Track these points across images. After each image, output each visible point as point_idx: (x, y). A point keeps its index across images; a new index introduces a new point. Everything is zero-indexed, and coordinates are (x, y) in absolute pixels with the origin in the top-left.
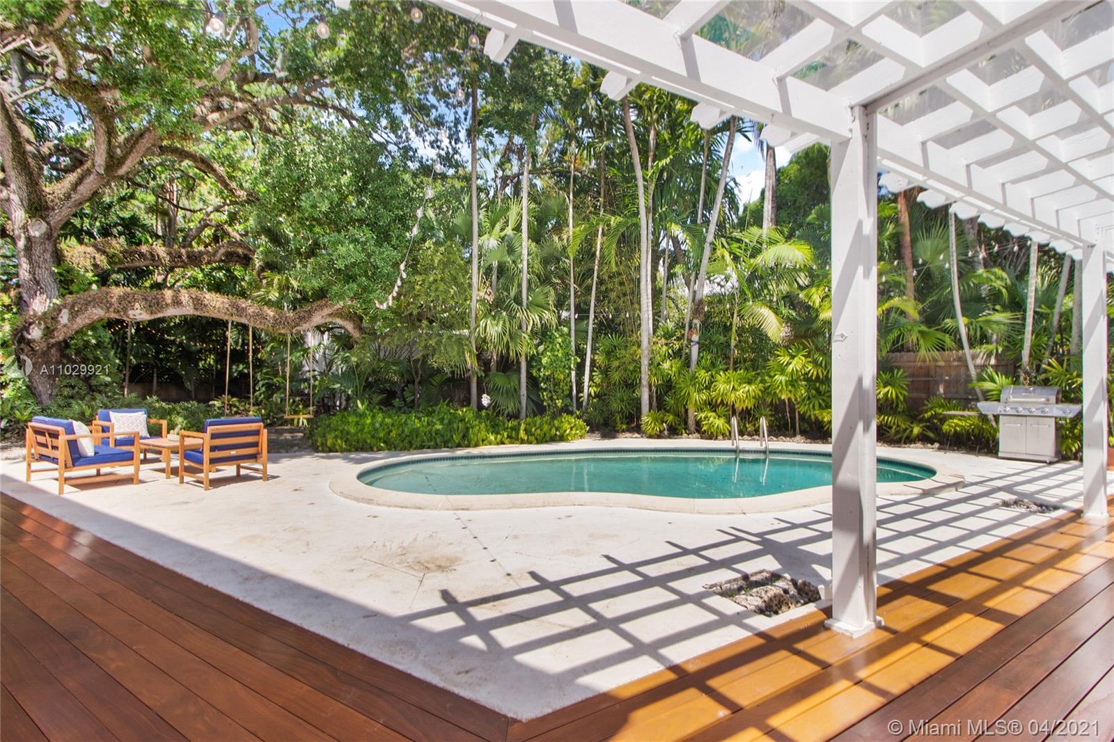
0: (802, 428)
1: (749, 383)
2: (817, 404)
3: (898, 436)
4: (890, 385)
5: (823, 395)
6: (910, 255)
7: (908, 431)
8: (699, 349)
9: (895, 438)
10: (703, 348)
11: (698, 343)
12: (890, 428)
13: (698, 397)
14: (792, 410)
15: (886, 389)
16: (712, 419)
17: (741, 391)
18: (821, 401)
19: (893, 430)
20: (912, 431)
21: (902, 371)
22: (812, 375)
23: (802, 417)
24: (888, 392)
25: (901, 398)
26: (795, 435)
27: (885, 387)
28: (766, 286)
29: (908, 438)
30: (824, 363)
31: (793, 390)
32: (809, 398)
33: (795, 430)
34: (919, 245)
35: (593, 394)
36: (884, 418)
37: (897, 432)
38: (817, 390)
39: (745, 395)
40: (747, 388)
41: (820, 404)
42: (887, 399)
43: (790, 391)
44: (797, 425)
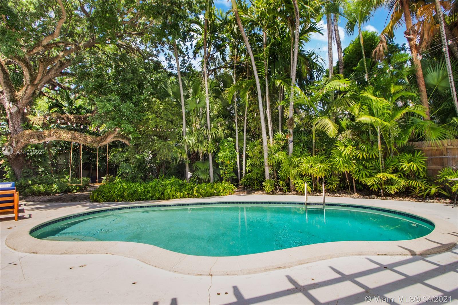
0: (358, 188)
1: (321, 162)
2: (364, 174)
3: (421, 194)
4: (412, 161)
5: (368, 169)
6: (423, 83)
7: (428, 190)
8: (294, 145)
9: (419, 195)
10: (295, 144)
11: (292, 141)
12: (415, 188)
13: (294, 172)
14: (351, 178)
15: (410, 164)
16: (300, 184)
17: (316, 167)
18: (367, 173)
19: (417, 190)
20: (430, 190)
21: (420, 152)
22: (359, 157)
23: (357, 182)
24: (411, 165)
25: (421, 169)
26: (353, 193)
27: (409, 163)
28: (330, 108)
29: (428, 194)
30: (366, 149)
31: (347, 166)
32: (359, 171)
33: (353, 189)
34: (429, 76)
35: (247, 171)
36: (409, 182)
37: (420, 191)
38: (364, 165)
39: (318, 170)
40: (320, 166)
41: (366, 175)
42: (411, 171)
43: (346, 167)
44: (354, 186)
